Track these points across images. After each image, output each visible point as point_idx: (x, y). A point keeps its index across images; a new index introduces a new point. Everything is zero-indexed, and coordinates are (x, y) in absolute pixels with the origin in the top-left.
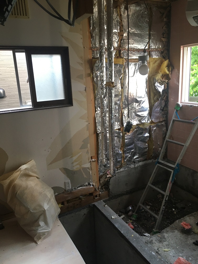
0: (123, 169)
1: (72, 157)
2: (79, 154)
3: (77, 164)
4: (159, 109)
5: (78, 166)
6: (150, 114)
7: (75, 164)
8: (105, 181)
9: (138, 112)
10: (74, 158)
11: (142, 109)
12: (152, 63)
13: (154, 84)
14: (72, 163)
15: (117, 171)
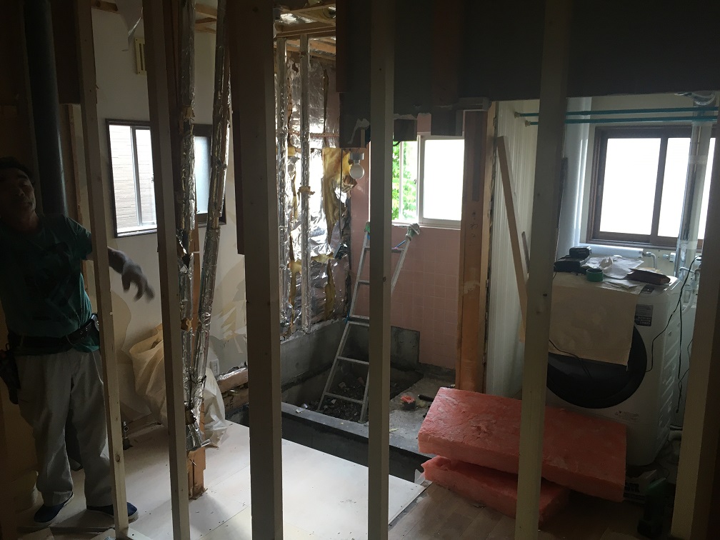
0: (293, 338)
1: (222, 315)
2: (232, 311)
3: (229, 329)
4: (338, 232)
5: (230, 333)
6: (329, 240)
7: (226, 328)
9: (313, 236)
10: (226, 317)
11: (318, 231)
12: (328, 157)
13: (334, 190)
14: (222, 327)
15: (284, 340)
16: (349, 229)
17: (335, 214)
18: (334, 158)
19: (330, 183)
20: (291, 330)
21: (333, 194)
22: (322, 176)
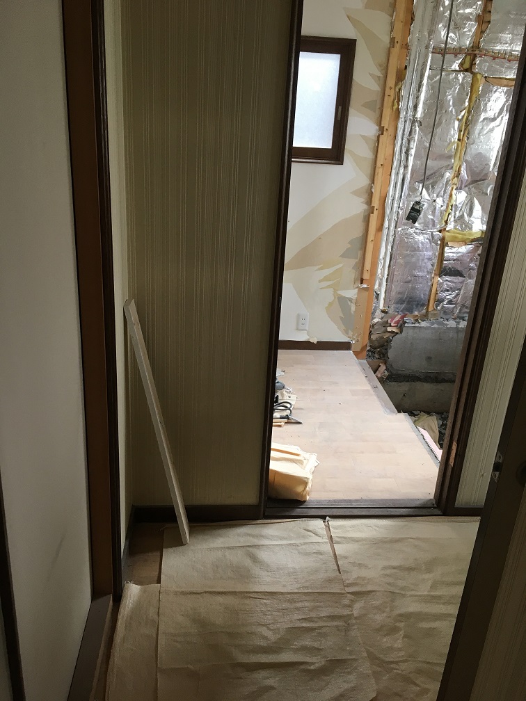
0: (428, 325)
1: (321, 269)
2: (336, 267)
3: (330, 286)
8: (382, 338)
10: (327, 272)
14: (320, 281)
15: (413, 323)
20: (430, 315)
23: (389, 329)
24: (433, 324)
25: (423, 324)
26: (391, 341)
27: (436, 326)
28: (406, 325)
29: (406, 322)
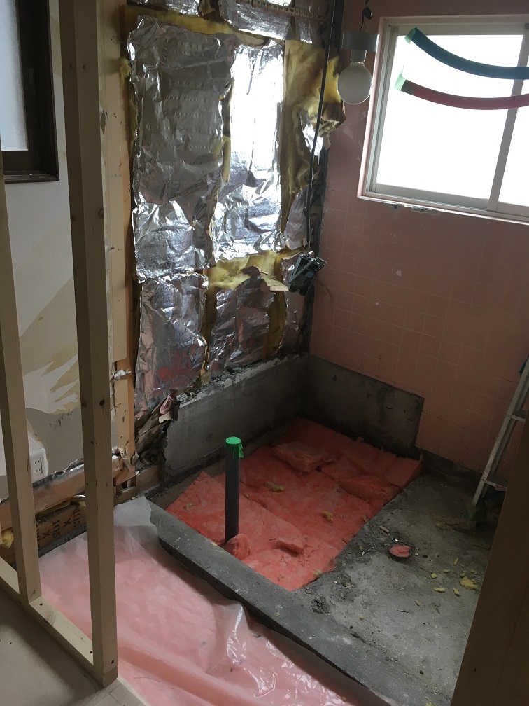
0: (204, 395)
3: (69, 392)
4: (301, 210)
5: (73, 398)
6: (282, 224)
7: (62, 391)
9: (254, 216)
10: (61, 371)
11: (265, 207)
12: (295, 60)
13: (301, 129)
14: (53, 390)
15: (187, 400)
16: (320, 205)
17: (299, 177)
18: (307, 64)
19: (294, 116)
20: (202, 381)
21: (298, 138)
22: (281, 98)
23: (161, 420)
24: (209, 391)
25: (200, 396)
26: (165, 434)
27: (213, 392)
28: (181, 406)
29: (180, 402)
